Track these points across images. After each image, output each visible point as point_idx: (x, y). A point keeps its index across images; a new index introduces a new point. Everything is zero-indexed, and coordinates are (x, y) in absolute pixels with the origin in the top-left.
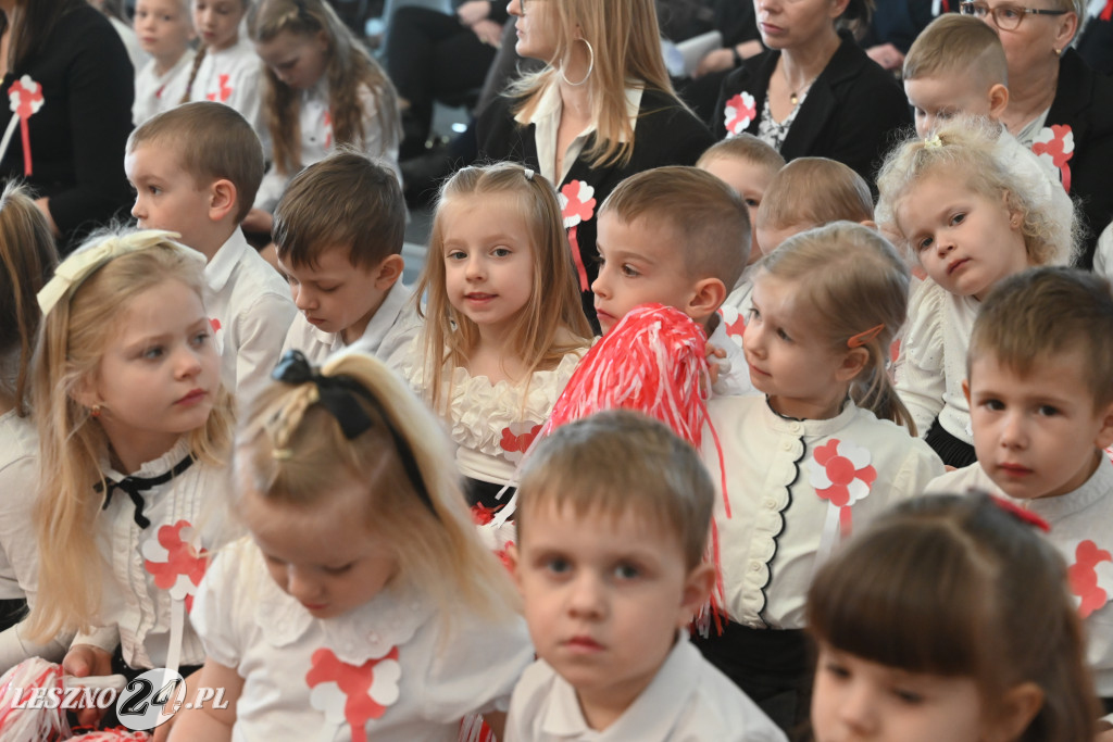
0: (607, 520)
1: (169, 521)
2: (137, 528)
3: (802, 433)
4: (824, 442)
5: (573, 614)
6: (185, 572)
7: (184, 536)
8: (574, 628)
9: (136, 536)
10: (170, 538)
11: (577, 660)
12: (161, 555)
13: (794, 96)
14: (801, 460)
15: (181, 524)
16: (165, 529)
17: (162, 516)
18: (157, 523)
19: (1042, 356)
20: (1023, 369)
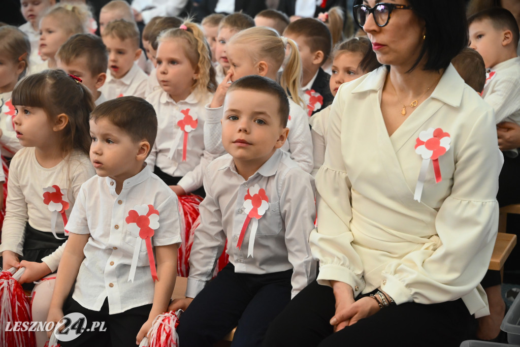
3: (1, 98)
4: (9, 100)
19: (72, 58)
20: (68, 62)
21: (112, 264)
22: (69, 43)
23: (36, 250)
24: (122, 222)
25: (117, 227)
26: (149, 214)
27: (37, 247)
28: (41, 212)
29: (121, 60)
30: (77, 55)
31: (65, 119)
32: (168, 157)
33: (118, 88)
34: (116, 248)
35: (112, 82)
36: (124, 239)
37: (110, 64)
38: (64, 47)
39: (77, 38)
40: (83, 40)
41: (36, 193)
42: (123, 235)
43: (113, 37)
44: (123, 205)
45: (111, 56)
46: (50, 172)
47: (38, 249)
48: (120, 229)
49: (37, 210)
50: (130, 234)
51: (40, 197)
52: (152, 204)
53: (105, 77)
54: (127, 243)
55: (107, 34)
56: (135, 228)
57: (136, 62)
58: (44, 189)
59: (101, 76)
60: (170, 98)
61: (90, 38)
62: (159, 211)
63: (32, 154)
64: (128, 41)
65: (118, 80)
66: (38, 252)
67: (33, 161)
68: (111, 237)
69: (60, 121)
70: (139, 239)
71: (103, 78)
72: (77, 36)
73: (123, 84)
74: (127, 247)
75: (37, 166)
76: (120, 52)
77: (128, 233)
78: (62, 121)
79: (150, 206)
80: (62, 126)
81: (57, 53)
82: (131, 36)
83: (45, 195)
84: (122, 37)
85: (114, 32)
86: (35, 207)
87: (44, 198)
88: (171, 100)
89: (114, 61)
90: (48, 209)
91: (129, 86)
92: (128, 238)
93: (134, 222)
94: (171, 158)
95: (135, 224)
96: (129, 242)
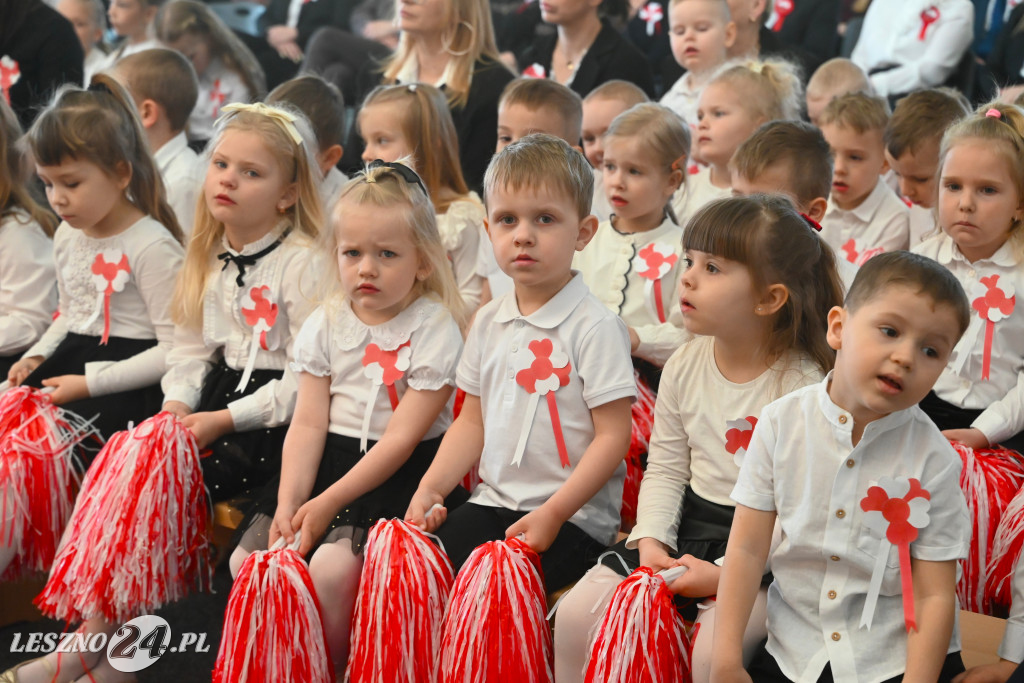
0: (531, 191)
1: (257, 285)
2: (238, 288)
3: (632, 242)
4: (646, 247)
5: (517, 243)
6: (264, 317)
7: (265, 295)
8: (518, 252)
9: (237, 292)
10: (257, 296)
11: (522, 269)
12: (251, 305)
13: (569, 63)
14: (632, 258)
15: (265, 287)
16: (254, 290)
17: (253, 281)
18: (250, 285)
19: (760, 167)
20: (751, 176)
21: (832, 595)
22: (756, 139)
23: (703, 541)
24: (852, 506)
25: (840, 514)
26: (910, 496)
27: (705, 536)
28: (718, 467)
29: (855, 171)
30: (770, 163)
31: (781, 293)
32: (953, 370)
33: (847, 228)
34: (836, 558)
35: (835, 214)
36: (855, 540)
37: (835, 178)
38: (745, 146)
39: (775, 128)
40: (783, 133)
41: (710, 430)
42: (854, 532)
43: (842, 126)
44: (856, 469)
45: (837, 164)
46: (743, 391)
47: (708, 540)
48: (847, 519)
49: (712, 462)
50: (868, 532)
51: (718, 438)
52: (917, 476)
53: (824, 205)
54: (861, 549)
55: (829, 121)
56: (878, 521)
57: (883, 178)
58: (729, 422)
59: (816, 204)
60: (959, 254)
61: (797, 129)
62: (930, 490)
63: (706, 354)
64: (870, 134)
65: (847, 212)
66: (707, 545)
67: (709, 367)
68: (828, 534)
69: (772, 297)
70: (886, 544)
71: (820, 208)
72: (773, 125)
73: (857, 220)
74: (862, 557)
75: (716, 378)
76: (853, 156)
77: (864, 529)
78: (774, 298)
79: (913, 482)
80: (776, 306)
81: (732, 159)
82: (877, 126)
83: (729, 435)
84: (860, 127)
85: (844, 117)
86: (707, 457)
87: (727, 441)
88: (960, 258)
89: (842, 174)
90: (732, 461)
91: (868, 224)
92: (864, 539)
93: (877, 508)
94: (958, 373)
95: (879, 514)
96: (864, 548)
